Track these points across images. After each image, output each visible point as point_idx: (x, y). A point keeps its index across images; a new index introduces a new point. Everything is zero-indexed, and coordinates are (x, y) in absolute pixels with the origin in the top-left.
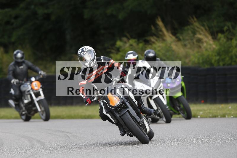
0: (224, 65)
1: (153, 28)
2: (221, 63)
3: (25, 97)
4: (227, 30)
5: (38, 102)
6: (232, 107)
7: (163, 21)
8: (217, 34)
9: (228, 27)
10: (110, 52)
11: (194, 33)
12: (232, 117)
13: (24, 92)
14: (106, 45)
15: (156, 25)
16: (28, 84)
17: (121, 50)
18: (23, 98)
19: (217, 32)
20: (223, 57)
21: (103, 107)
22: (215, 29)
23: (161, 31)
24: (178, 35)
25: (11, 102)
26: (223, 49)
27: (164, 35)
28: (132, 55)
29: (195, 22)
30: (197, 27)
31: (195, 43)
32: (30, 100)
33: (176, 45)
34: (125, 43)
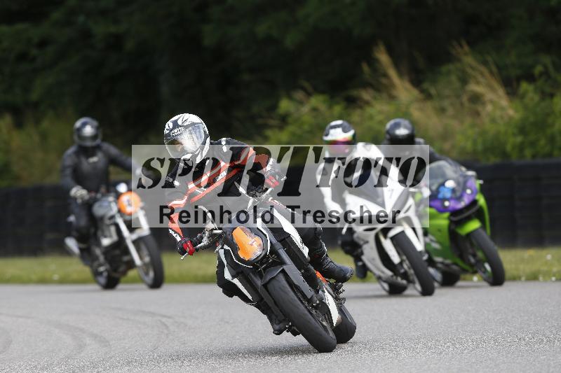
0: (534, 156)
1: (365, 68)
2: (528, 153)
3: (103, 231)
4: (541, 74)
5: (135, 242)
6: (553, 256)
7: (391, 51)
8: (518, 84)
9: (545, 66)
10: (266, 126)
11: (464, 80)
12: (554, 279)
13: (102, 218)
14: (255, 109)
15: (373, 62)
16: (111, 199)
17: (290, 120)
18: (99, 233)
19: (519, 79)
20: (532, 137)
21: (225, 263)
22: (514, 72)
23: (386, 75)
24: (426, 85)
25: (71, 243)
26: (532, 119)
27: (392, 85)
28: (339, 130)
29: (466, 54)
30: (472, 68)
31: (467, 104)
32: (115, 238)
33: (421, 110)
34: (301, 103)
